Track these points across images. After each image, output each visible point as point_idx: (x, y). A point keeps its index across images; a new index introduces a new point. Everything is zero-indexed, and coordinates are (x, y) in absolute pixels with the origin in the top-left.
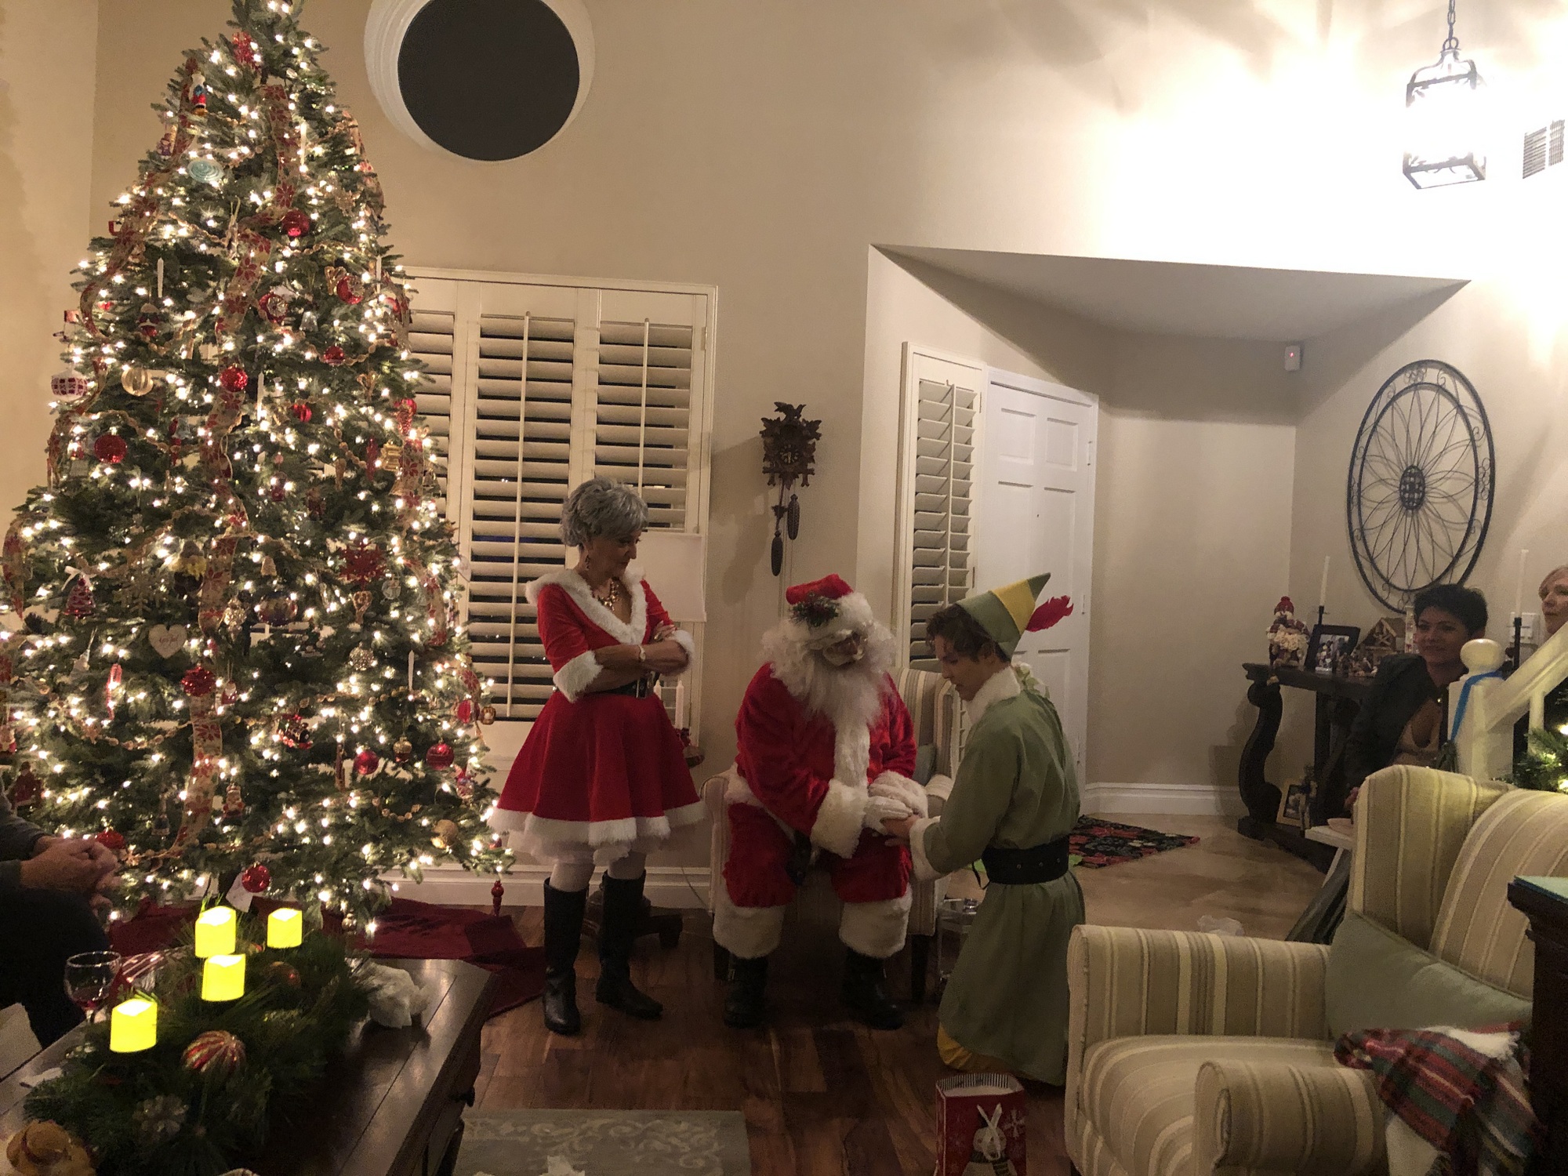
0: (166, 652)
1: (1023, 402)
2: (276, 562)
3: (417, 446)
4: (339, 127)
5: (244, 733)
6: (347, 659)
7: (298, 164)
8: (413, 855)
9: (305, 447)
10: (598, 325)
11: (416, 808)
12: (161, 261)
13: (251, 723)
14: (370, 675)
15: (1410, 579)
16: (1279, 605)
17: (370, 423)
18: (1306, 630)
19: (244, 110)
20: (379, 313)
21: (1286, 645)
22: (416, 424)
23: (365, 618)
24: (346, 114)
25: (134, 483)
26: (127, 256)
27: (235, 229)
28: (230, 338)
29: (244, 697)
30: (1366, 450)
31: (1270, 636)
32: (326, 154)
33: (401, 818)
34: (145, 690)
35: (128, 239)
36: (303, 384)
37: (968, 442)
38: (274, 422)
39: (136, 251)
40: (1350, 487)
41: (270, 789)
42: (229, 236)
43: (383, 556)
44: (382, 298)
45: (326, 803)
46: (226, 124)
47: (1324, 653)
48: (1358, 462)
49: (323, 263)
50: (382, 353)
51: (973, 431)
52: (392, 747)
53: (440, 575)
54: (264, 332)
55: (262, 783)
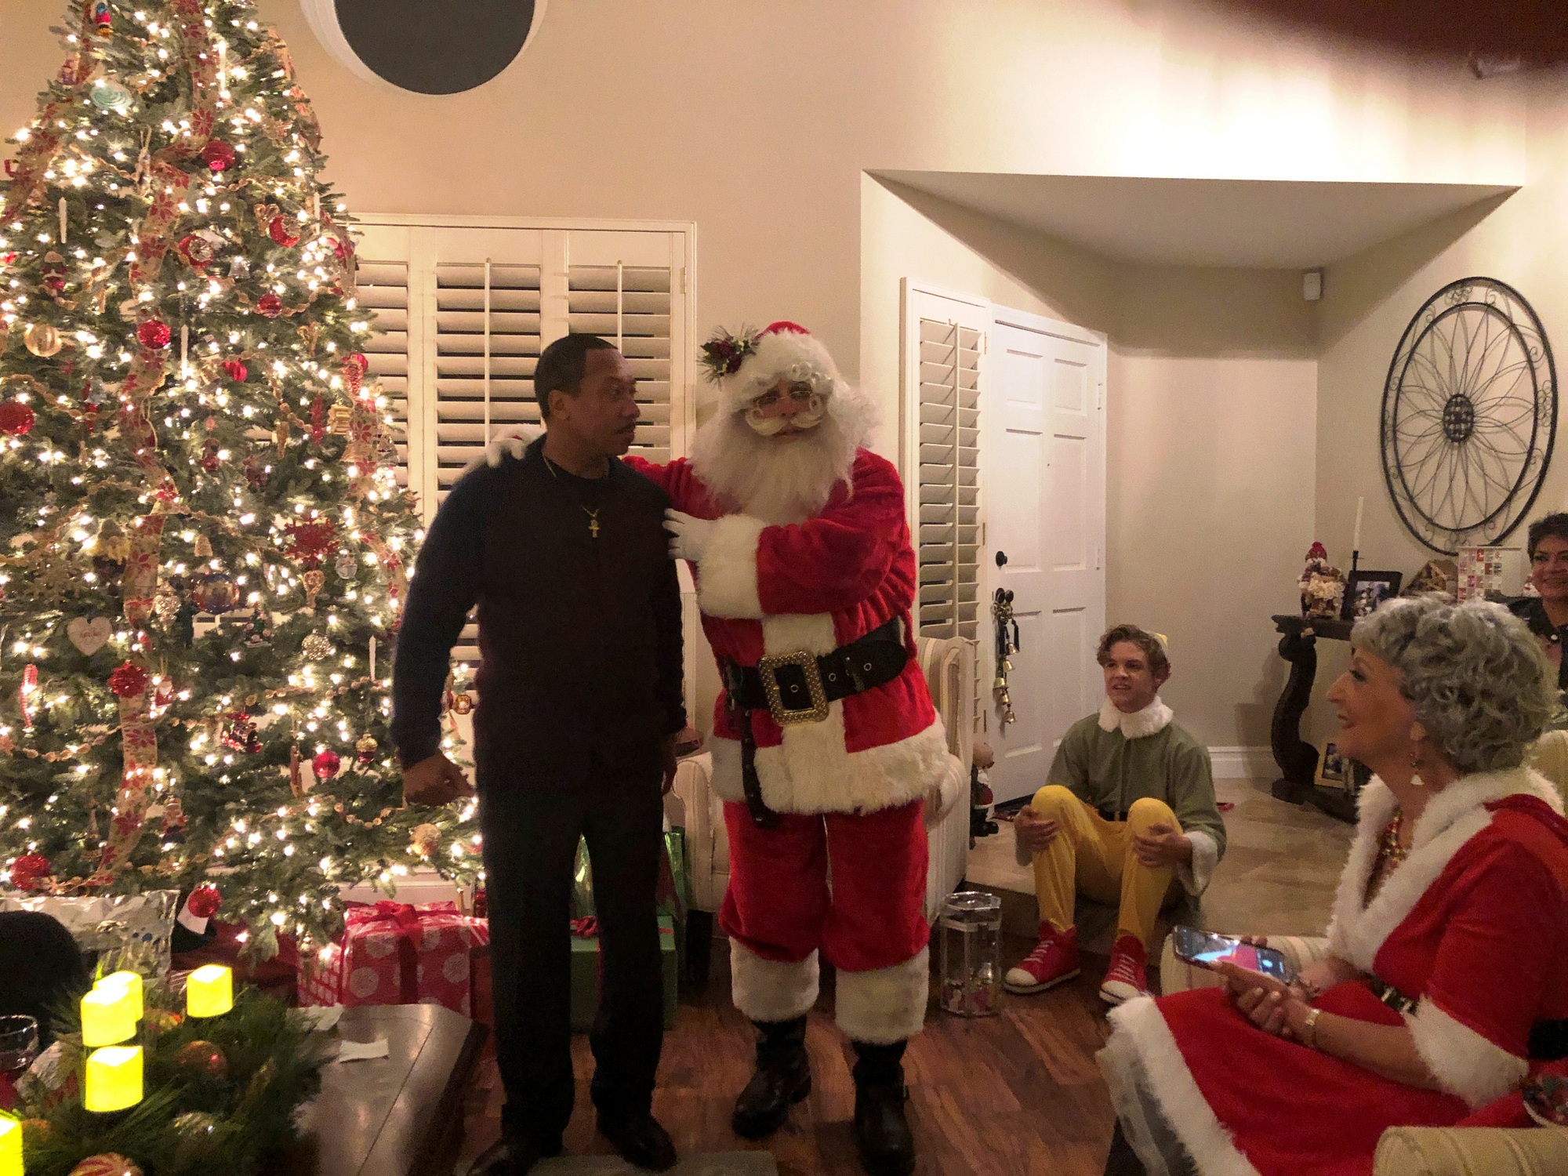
0: (89, 649)
1: (1028, 342)
2: (211, 541)
3: (369, 405)
4: (264, 47)
5: (182, 737)
6: (299, 648)
7: (216, 88)
8: (384, 864)
9: (239, 409)
10: (566, 271)
11: (386, 812)
12: (63, 201)
13: (191, 726)
14: (327, 665)
15: (1458, 518)
16: (1311, 552)
17: (316, 382)
18: (1342, 576)
19: (153, 28)
20: (320, 257)
21: (1321, 594)
22: (366, 382)
23: (318, 601)
24: (272, 33)
25: (44, 457)
26: (25, 198)
27: (148, 162)
28: (147, 287)
29: (184, 695)
30: (1401, 381)
31: (1302, 585)
32: (250, 77)
33: (368, 825)
34: (66, 694)
35: (27, 179)
36: (234, 337)
37: (974, 387)
38: (203, 383)
39: (37, 192)
40: (1383, 423)
41: (218, 797)
42: (139, 169)
43: (335, 530)
44: (323, 241)
45: (282, 812)
46: (133, 45)
47: (1364, 601)
48: (1392, 394)
49: (253, 200)
50: (326, 301)
51: (978, 374)
52: (354, 744)
53: (402, 551)
54: (186, 279)
55: (207, 792)
